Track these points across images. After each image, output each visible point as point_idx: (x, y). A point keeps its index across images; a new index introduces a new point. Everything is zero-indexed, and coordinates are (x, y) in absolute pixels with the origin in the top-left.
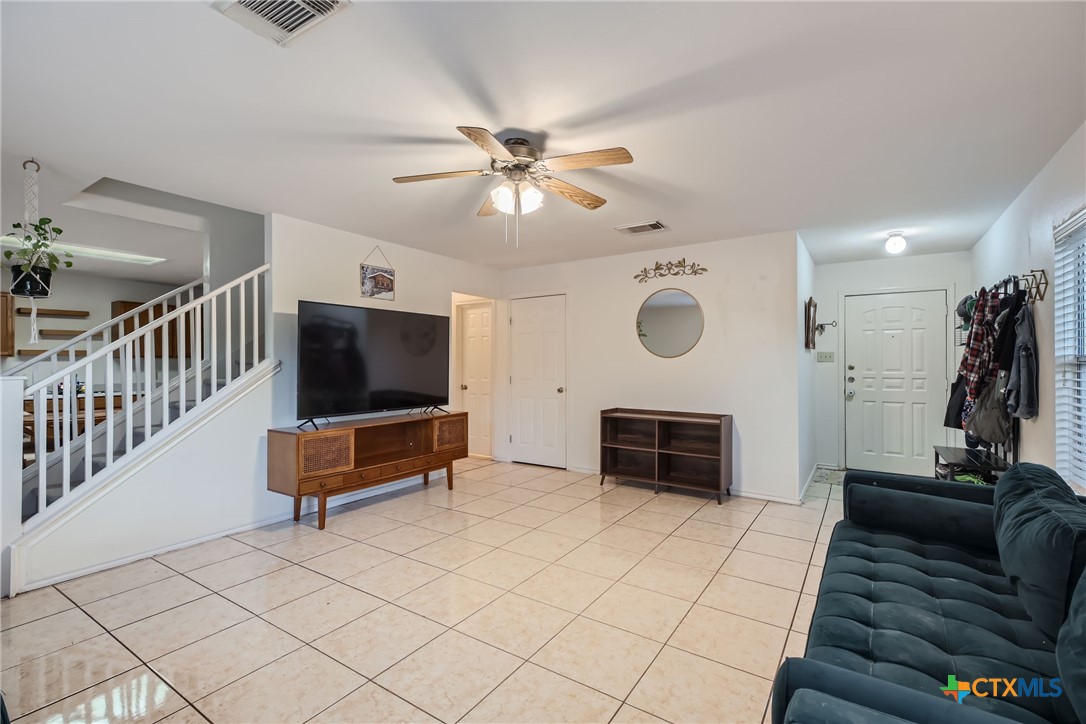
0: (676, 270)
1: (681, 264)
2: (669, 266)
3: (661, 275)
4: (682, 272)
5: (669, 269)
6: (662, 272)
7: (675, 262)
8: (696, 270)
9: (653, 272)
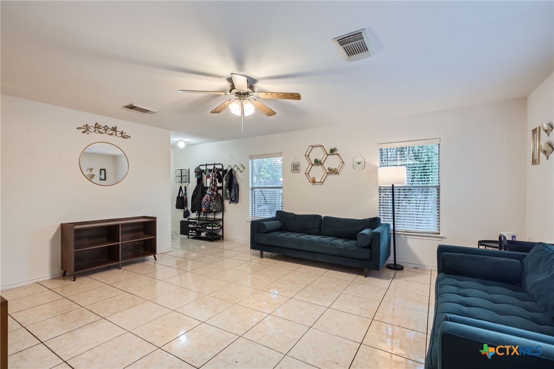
0: (111, 132)
1: (114, 129)
2: (106, 128)
3: (99, 132)
4: (114, 135)
5: (106, 130)
6: (101, 130)
7: (110, 126)
8: (124, 136)
9: (93, 130)
